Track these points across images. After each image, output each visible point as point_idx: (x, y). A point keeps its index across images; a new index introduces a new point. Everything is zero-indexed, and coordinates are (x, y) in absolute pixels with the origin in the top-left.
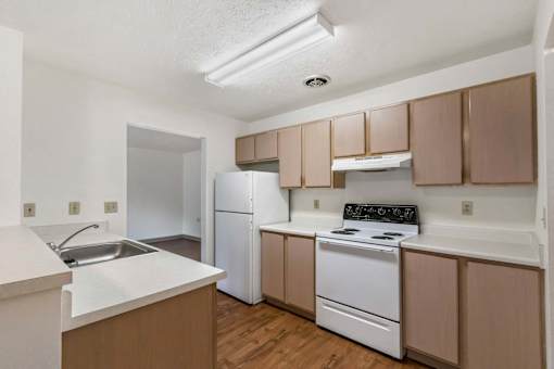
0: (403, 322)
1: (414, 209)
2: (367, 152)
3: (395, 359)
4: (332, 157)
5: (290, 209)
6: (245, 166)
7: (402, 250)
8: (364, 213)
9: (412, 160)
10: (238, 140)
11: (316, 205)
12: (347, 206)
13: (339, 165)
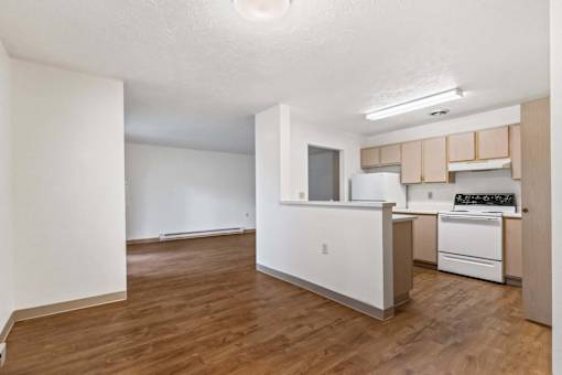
0: (504, 261)
1: (512, 196)
2: (476, 158)
3: (499, 283)
4: (448, 161)
5: (408, 199)
6: (367, 169)
7: (504, 218)
8: (471, 200)
9: (511, 164)
10: (362, 150)
11: (430, 196)
12: (457, 196)
13: (453, 167)
